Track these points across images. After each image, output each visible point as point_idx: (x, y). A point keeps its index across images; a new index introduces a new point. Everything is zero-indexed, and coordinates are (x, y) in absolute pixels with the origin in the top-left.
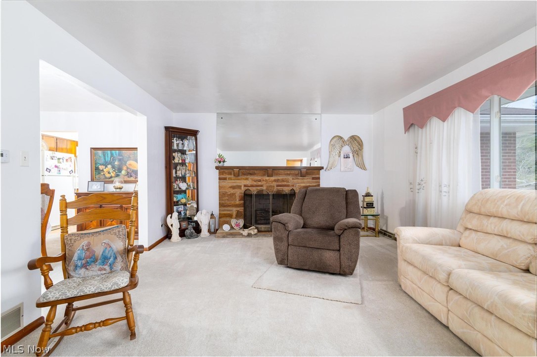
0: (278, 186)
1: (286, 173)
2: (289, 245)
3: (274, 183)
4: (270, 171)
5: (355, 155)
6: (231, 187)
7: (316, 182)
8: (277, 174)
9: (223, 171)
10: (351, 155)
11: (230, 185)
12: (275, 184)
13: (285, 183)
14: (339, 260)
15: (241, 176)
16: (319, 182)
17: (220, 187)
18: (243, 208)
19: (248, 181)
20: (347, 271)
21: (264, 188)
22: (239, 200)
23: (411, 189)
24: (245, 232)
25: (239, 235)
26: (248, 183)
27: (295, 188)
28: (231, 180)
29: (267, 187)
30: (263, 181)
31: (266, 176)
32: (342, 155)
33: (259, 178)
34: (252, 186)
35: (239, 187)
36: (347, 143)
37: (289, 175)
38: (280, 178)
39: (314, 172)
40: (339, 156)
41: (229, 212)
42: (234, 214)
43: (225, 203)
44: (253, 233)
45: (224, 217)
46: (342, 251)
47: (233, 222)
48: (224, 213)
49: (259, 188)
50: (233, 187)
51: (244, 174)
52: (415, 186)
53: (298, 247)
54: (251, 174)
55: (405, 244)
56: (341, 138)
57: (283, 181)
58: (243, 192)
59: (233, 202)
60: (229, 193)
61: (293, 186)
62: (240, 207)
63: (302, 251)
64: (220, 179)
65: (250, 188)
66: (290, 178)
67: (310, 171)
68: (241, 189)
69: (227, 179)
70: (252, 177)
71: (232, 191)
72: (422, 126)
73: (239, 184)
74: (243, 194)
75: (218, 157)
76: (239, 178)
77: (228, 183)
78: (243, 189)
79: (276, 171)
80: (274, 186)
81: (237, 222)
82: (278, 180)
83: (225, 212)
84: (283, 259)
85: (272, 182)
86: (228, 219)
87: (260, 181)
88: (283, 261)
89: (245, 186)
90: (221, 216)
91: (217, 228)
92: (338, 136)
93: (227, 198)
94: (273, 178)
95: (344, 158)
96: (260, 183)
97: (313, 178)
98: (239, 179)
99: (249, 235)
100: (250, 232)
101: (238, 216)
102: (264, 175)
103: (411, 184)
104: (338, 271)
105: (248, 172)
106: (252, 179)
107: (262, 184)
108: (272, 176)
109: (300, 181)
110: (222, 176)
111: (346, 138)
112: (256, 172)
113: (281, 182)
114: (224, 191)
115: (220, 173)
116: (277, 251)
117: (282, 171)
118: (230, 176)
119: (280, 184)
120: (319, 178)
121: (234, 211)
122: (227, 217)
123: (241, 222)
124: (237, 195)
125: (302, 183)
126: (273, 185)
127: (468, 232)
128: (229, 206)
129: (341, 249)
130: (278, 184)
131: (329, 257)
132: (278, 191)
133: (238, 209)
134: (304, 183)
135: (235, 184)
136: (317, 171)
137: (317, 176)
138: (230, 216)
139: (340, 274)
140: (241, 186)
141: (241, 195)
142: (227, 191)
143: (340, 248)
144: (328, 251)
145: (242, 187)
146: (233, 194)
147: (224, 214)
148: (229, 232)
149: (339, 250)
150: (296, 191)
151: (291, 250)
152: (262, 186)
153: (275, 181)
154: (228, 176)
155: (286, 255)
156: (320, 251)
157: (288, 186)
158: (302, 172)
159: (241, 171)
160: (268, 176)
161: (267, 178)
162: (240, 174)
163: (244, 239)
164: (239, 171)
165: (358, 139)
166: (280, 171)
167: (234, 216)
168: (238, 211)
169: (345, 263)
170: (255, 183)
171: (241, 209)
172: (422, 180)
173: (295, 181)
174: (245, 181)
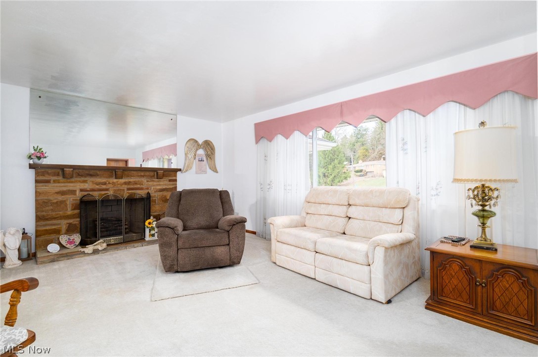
0: (129, 189)
1: (139, 174)
2: (178, 249)
3: (123, 186)
4: (119, 172)
5: (208, 158)
6: (57, 193)
7: (173, 184)
8: (128, 176)
9: (43, 170)
10: (205, 159)
11: (57, 189)
12: (125, 187)
13: (139, 186)
14: (229, 253)
15: (76, 177)
16: (176, 184)
17: (37, 193)
18: (79, 219)
19: (87, 185)
20: (236, 261)
21: (111, 193)
22: (72, 210)
23: (261, 188)
24: (89, 249)
25: (79, 254)
26: (86, 186)
27: (150, 192)
28: (59, 183)
29: (115, 191)
30: (109, 183)
31: (114, 177)
32: (197, 158)
33: (104, 180)
34: (93, 190)
35: (73, 192)
36: (202, 147)
37: (143, 176)
38: (132, 180)
39: (171, 173)
40: (195, 159)
41: (53, 227)
42: (64, 228)
43: (48, 215)
44: (100, 248)
45: (44, 235)
46: (231, 245)
47: (64, 239)
48: (45, 228)
49: (103, 193)
50: (63, 193)
51: (79, 175)
52: (265, 186)
53: (189, 249)
54: (91, 175)
55: (279, 230)
56: (196, 141)
57: (136, 184)
58: (79, 198)
59: (61, 213)
60: (55, 201)
61: (148, 189)
62: (74, 218)
63: (193, 252)
64: (37, 181)
65: (91, 193)
66: (144, 180)
67: (167, 172)
68: (75, 194)
69: (52, 181)
70: (92, 179)
71: (60, 198)
72: (270, 140)
73: (71, 188)
74: (79, 202)
75: (33, 152)
76: (73, 180)
77: (51, 188)
78: (79, 195)
79: (126, 173)
80: (124, 190)
81: (69, 239)
82: (130, 182)
83: (48, 228)
84: (172, 265)
85: (122, 184)
86: (53, 236)
87: (105, 184)
88: (172, 267)
89: (81, 190)
90: (38, 234)
91: (33, 251)
92: (193, 139)
93: (51, 207)
94: (122, 181)
95: (199, 161)
96: (104, 187)
97: (170, 181)
98: (72, 182)
99: (96, 252)
100: (96, 247)
101: (70, 230)
102: (111, 176)
103: (261, 184)
104: (228, 263)
105: (87, 172)
106: (93, 182)
107: (108, 187)
108: (122, 178)
109: (155, 183)
110: (41, 178)
111: (200, 142)
112: (98, 173)
113: (133, 184)
114: (46, 198)
115: (37, 174)
116: (164, 258)
117: (135, 173)
118: (55, 178)
119: (132, 186)
120: (176, 180)
121: (63, 224)
122: (50, 234)
123: (77, 238)
124: (68, 203)
125: (157, 185)
126: (122, 188)
127: (309, 215)
128: (55, 218)
129: (231, 243)
130: (129, 187)
131: (221, 252)
132: (131, 194)
133: (71, 221)
134: (160, 185)
135: (65, 189)
136: (174, 173)
137: (174, 178)
138: (58, 232)
139: (230, 266)
140: (75, 191)
141: (75, 202)
142: (51, 198)
143: (229, 242)
144: (219, 248)
145: (78, 192)
146: (62, 202)
147: (46, 230)
148: (60, 253)
149: (228, 245)
150: (151, 195)
151: (181, 254)
152: (107, 190)
153: (125, 183)
154: (53, 178)
155: (176, 260)
156: (212, 249)
157: (142, 189)
158: (159, 173)
159: (75, 171)
160: (116, 178)
161: (115, 180)
162: (74, 175)
163: (88, 258)
164: (73, 171)
165: (210, 144)
166: (132, 172)
167: (64, 230)
168: (70, 224)
169: (234, 253)
170: (97, 187)
171: (76, 221)
172: (271, 182)
173: (150, 183)
174: (82, 184)
